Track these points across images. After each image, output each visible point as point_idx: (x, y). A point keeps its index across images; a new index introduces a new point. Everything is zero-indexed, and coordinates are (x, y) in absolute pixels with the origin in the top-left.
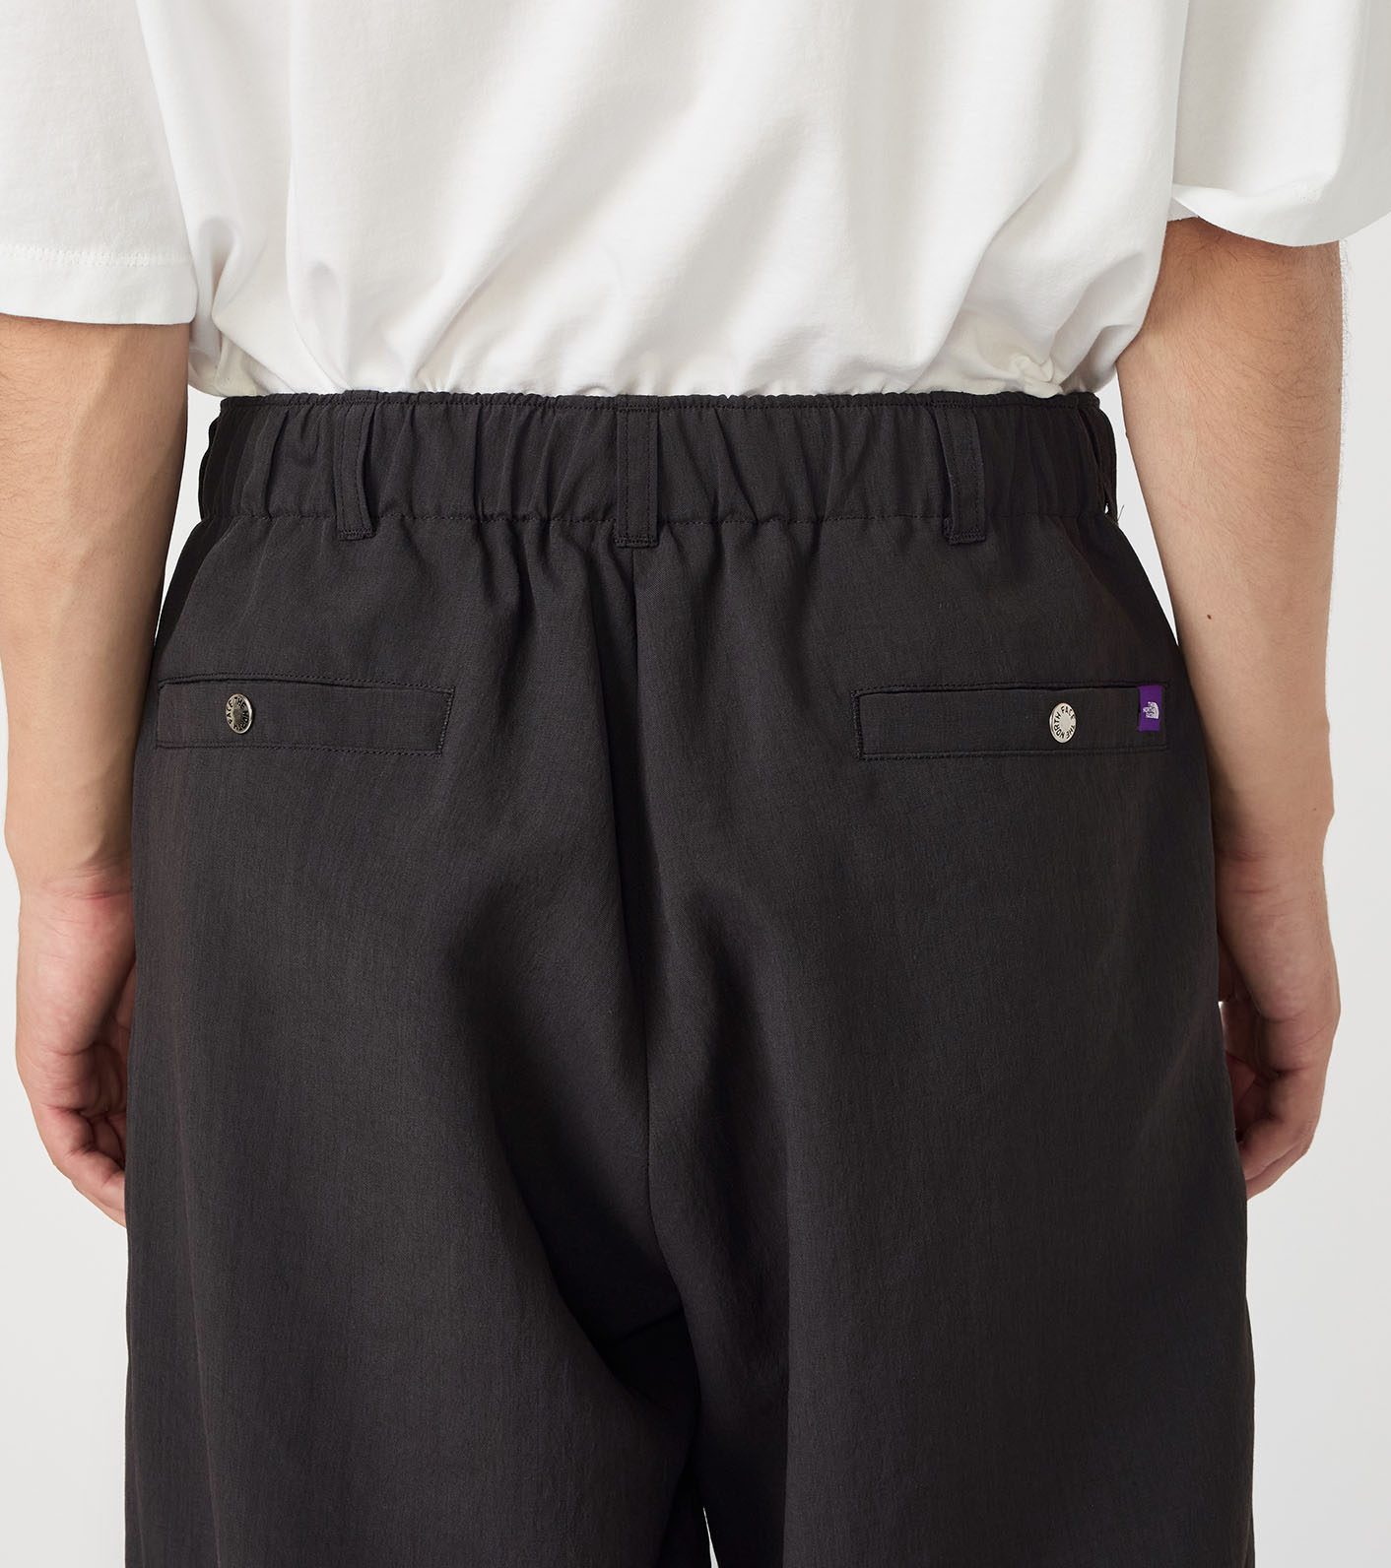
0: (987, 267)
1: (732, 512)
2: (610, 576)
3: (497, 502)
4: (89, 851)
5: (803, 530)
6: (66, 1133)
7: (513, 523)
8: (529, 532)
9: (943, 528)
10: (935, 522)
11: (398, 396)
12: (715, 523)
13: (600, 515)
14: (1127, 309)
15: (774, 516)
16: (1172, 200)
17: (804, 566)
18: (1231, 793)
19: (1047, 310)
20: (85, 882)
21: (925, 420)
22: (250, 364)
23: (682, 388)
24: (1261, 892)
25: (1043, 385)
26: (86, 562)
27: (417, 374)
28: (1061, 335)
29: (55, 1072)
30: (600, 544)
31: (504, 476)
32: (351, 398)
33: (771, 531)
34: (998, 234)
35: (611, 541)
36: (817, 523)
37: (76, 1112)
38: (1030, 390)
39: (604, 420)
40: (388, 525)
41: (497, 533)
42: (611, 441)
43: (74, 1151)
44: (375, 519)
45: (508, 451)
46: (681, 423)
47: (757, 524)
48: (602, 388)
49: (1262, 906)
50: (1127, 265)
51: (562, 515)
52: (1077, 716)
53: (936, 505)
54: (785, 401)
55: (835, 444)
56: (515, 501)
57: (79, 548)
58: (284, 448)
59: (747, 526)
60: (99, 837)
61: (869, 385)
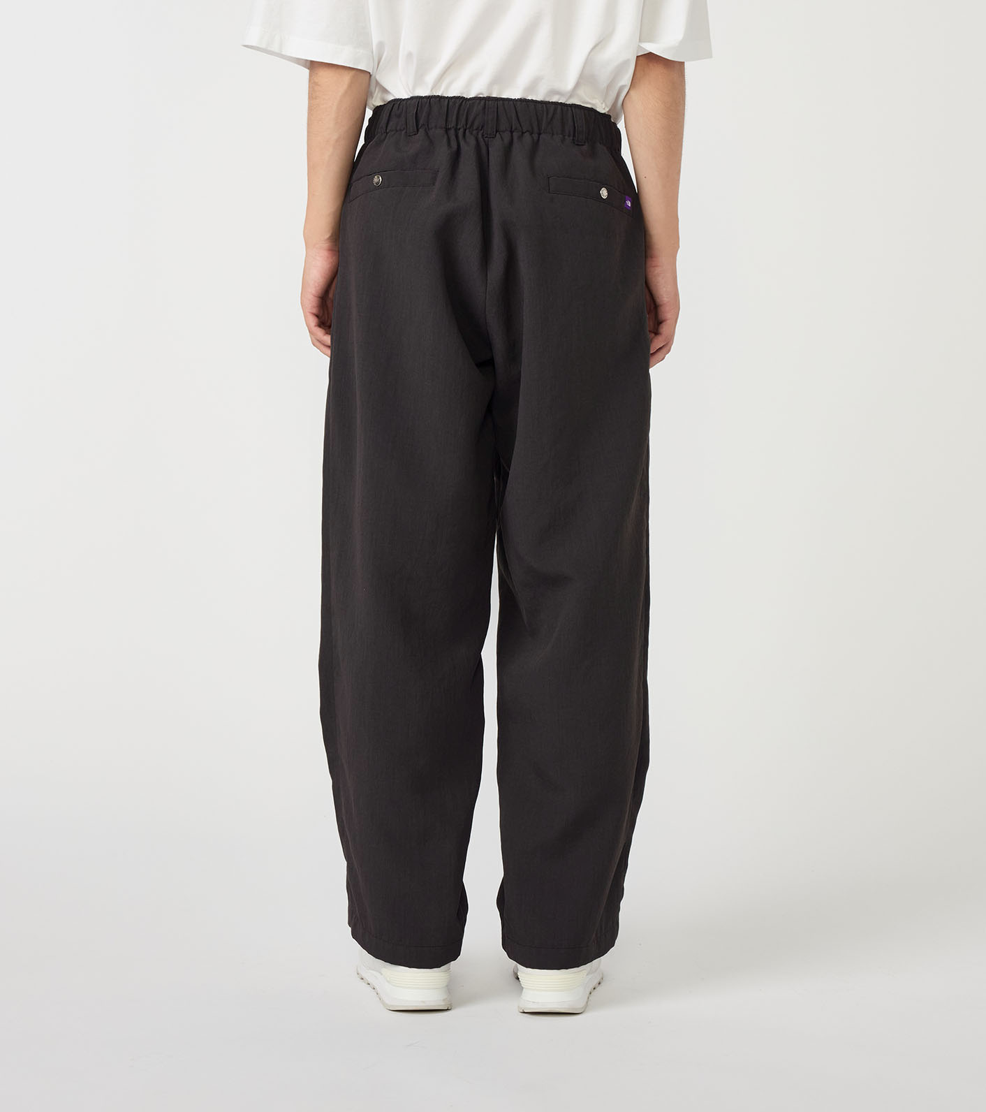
0: (588, 61)
1: (516, 129)
2: (482, 143)
3: (452, 124)
4: (327, 236)
5: (535, 136)
6: (313, 321)
7: (456, 130)
8: (461, 133)
9: (573, 140)
10: (572, 138)
11: (425, 97)
12: (512, 132)
13: (480, 128)
14: (626, 80)
15: (528, 131)
16: (639, 46)
17: (535, 145)
18: (650, 236)
19: (604, 76)
20: (326, 245)
21: (570, 111)
22: (385, 91)
23: (504, 96)
24: (657, 266)
25: (602, 108)
26: (337, 141)
27: (431, 90)
28: (609, 87)
29: (312, 301)
30: (480, 136)
31: (454, 117)
32: (412, 98)
33: (527, 135)
34: (590, 53)
35: (483, 135)
36: (539, 134)
37: (317, 316)
38: (598, 110)
39: (483, 102)
40: (421, 131)
41: (452, 132)
42: (484, 108)
43: (315, 326)
44: (418, 130)
45: (455, 112)
46: (503, 104)
47: (523, 133)
48: (482, 94)
49: (657, 270)
50: (626, 62)
51: (470, 128)
52: (608, 192)
53: (572, 133)
54: (532, 101)
55: (545, 113)
56: (457, 125)
57: (335, 136)
58: (392, 114)
59: (521, 133)
60: (331, 232)
61: (555, 99)
